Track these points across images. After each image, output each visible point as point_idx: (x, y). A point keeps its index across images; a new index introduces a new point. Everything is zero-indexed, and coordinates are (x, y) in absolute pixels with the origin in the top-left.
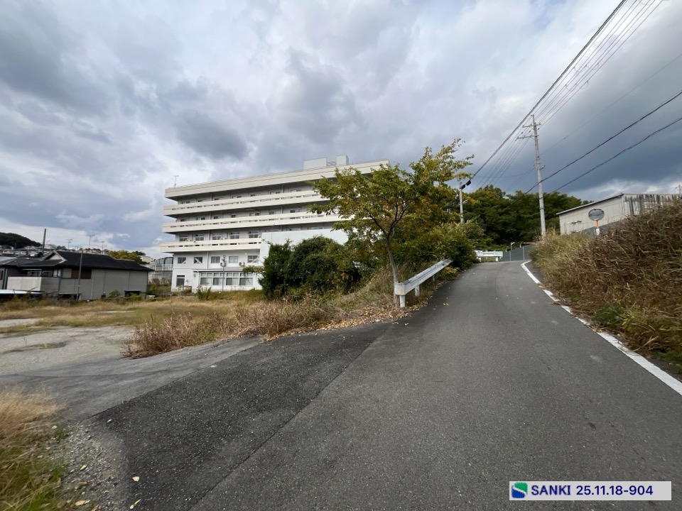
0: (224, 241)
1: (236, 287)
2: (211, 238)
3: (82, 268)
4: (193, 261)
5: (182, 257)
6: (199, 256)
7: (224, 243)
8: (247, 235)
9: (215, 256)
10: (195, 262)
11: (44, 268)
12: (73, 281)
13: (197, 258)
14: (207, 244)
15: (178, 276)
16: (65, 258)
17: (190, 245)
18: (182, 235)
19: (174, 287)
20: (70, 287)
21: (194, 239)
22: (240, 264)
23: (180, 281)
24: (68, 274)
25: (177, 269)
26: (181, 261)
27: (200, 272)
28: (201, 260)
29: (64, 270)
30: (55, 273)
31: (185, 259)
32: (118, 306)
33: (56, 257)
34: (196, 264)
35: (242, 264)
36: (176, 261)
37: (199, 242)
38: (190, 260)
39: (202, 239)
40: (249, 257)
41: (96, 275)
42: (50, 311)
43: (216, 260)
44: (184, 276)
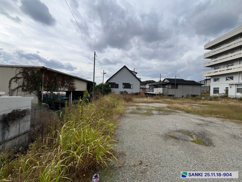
3: (176, 84)
4: (225, 79)
5: (216, 78)
6: (230, 76)
11: (163, 85)
12: (172, 89)
14: (237, 67)
15: (214, 88)
19: (212, 93)
21: (226, 66)
23: (216, 91)
24: (170, 87)
25: (213, 85)
26: (216, 80)
27: (236, 84)
28: (232, 78)
30: (166, 87)
31: (219, 79)
36: (212, 80)
37: (230, 67)
38: (222, 79)
39: (232, 65)
42: (168, 101)
44: (219, 88)
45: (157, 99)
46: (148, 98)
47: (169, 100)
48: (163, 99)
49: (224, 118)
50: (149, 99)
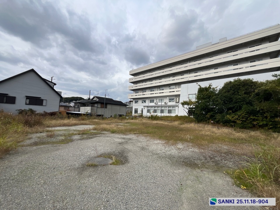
0: (156, 92)
1: (166, 114)
2: (150, 91)
3: (105, 103)
5: (136, 100)
6: (144, 100)
7: (157, 93)
8: (168, 88)
9: (152, 99)
10: (142, 102)
11: (91, 103)
12: (101, 109)
13: (143, 101)
14: (148, 94)
15: (135, 109)
16: (98, 99)
17: (140, 95)
18: (136, 91)
19: (133, 114)
20: (100, 111)
21: (142, 92)
22: (165, 103)
23: (136, 111)
24: (99, 106)
25: (134, 106)
26: (136, 102)
27: (147, 106)
28: (145, 102)
29: (98, 104)
30: (95, 106)
31: (138, 101)
32: (120, 121)
33: (95, 99)
34: (143, 103)
35: (166, 103)
36: (134, 102)
37: (144, 93)
38: (140, 102)
39: (145, 92)
40: (170, 99)
41: (109, 106)
42: (95, 122)
43: (152, 101)
44: (137, 109)
45: (83, 120)
46: (71, 119)
47: (97, 120)
48: (90, 120)
49: (139, 134)
50: (72, 121)
